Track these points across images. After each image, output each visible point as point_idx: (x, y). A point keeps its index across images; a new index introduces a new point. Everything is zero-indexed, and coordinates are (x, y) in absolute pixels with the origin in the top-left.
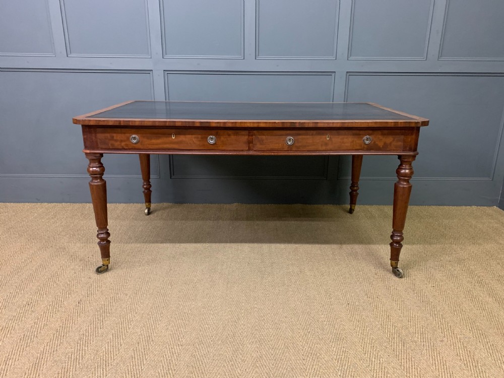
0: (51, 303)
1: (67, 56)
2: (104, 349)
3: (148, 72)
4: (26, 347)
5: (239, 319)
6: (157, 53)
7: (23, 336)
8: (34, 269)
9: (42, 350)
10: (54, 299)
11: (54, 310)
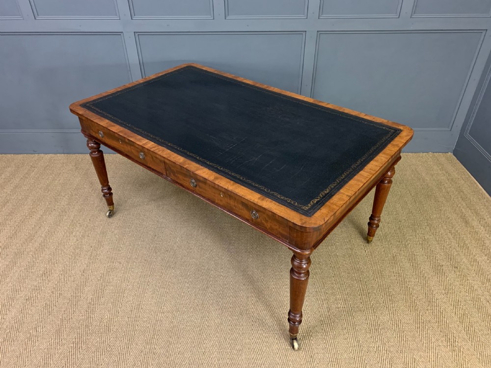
0: (62, 272)
1: (35, 18)
2: (106, 317)
3: (119, 34)
4: (49, 315)
5: (207, 288)
6: (125, 15)
7: (45, 305)
8: (43, 235)
9: (61, 317)
10: (64, 269)
11: (66, 279)
